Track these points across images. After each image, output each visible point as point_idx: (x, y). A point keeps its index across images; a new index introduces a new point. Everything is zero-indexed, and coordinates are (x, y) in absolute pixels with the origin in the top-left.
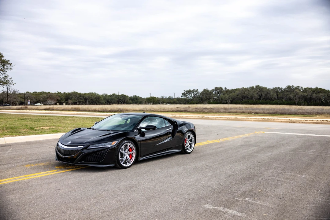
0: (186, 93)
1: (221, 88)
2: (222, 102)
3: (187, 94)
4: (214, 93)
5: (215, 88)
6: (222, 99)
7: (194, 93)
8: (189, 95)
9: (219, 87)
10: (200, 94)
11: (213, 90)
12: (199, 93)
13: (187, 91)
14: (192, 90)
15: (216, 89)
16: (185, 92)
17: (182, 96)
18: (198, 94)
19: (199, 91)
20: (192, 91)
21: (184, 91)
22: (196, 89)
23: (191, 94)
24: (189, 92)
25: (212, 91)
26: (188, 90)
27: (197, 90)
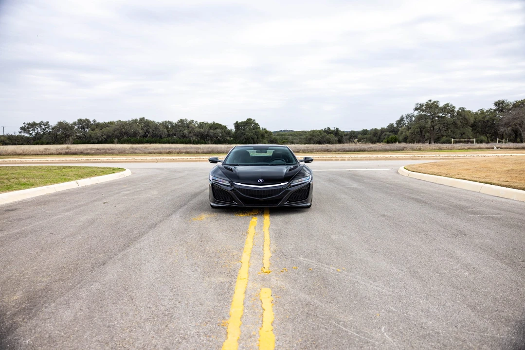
0: (28, 128)
1: (87, 121)
2: (92, 141)
3: (30, 128)
4: (76, 127)
5: (78, 120)
6: (90, 136)
7: (41, 127)
8: (33, 130)
9: (84, 119)
10: (53, 129)
11: (75, 123)
12: (50, 127)
13: (29, 124)
14: (38, 122)
15: (80, 121)
16: (25, 126)
17: (20, 133)
18: (49, 129)
19: (50, 124)
20: (37, 124)
21: (24, 123)
22: (45, 121)
23: (37, 129)
24: (33, 125)
25: (73, 124)
26: (31, 122)
27: (48, 122)
